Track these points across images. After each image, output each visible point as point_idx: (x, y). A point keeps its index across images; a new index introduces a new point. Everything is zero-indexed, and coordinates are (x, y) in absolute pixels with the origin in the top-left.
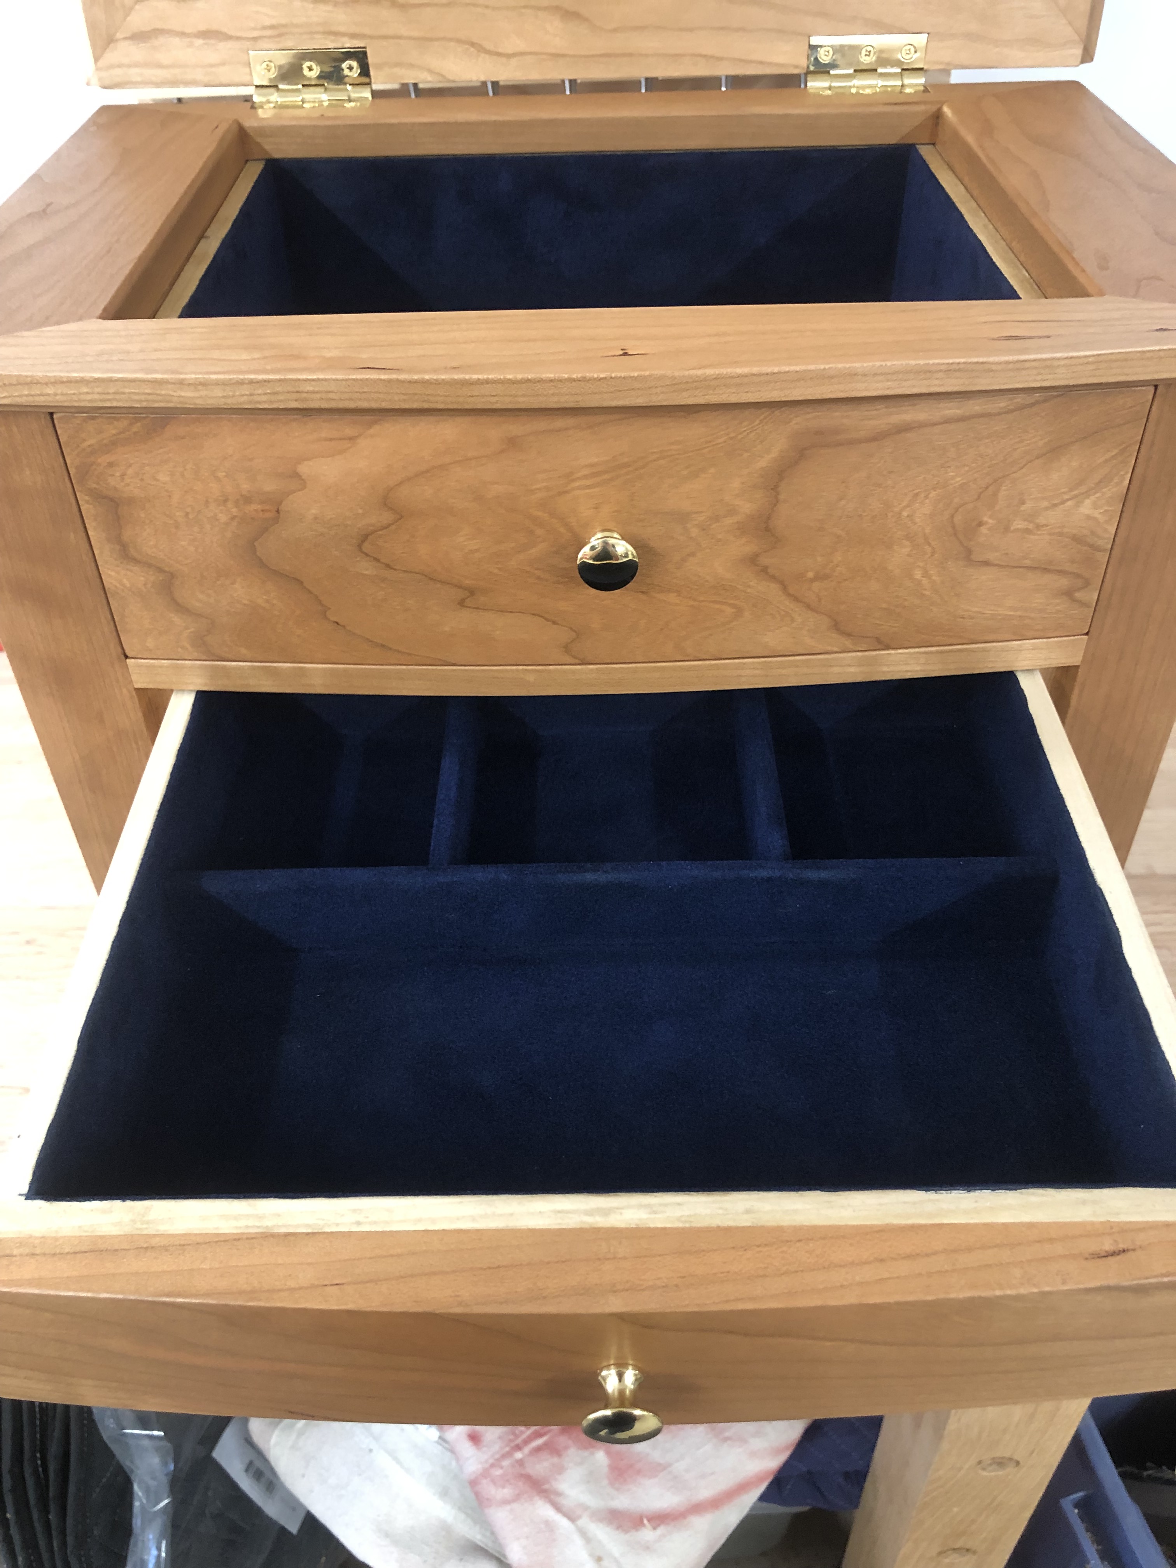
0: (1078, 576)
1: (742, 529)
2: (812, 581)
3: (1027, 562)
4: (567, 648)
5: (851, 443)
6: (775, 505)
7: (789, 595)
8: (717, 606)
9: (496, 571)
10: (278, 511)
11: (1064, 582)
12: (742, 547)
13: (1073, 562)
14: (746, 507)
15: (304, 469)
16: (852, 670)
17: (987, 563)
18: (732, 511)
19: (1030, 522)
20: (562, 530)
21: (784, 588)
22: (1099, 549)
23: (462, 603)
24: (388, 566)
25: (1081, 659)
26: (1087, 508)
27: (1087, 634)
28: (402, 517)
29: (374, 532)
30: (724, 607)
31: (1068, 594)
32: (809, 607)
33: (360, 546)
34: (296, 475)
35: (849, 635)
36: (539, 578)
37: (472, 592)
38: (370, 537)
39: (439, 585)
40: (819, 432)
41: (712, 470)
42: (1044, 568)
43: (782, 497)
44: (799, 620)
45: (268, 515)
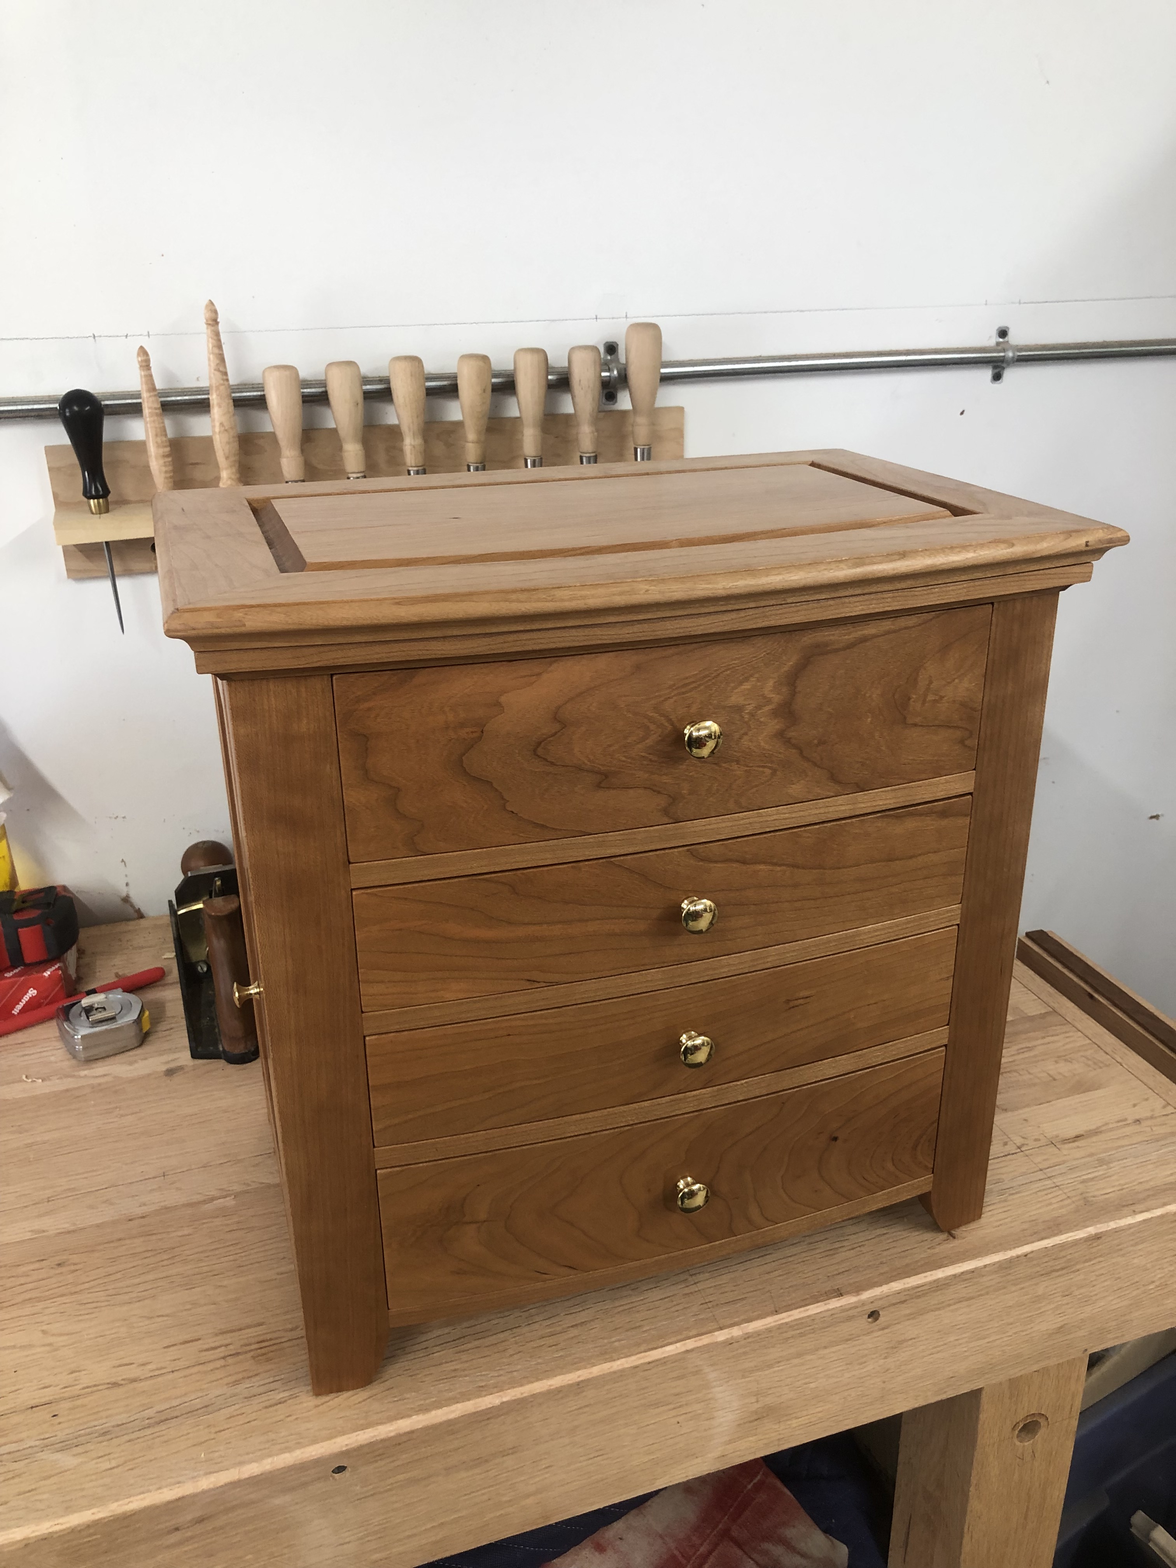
0: (966, 729)
1: (775, 713)
2: (817, 746)
3: (937, 723)
4: (666, 812)
5: (836, 651)
6: (794, 695)
7: (803, 757)
8: (761, 769)
9: (624, 759)
10: (482, 732)
11: (959, 734)
12: (774, 725)
13: (961, 720)
14: (776, 698)
15: (503, 699)
16: (843, 808)
17: (915, 725)
18: (769, 701)
19: (936, 695)
20: (666, 724)
21: (801, 753)
22: (974, 710)
23: (598, 786)
24: (552, 764)
25: (973, 787)
26: (965, 684)
27: (974, 769)
28: (566, 726)
29: (545, 739)
30: (765, 770)
31: (962, 742)
32: (815, 764)
33: (535, 751)
34: (498, 704)
35: (839, 782)
36: (651, 760)
37: (606, 775)
38: (543, 744)
39: (585, 774)
40: (817, 646)
41: (757, 675)
42: (947, 725)
43: (798, 690)
44: (810, 774)
45: (475, 735)
